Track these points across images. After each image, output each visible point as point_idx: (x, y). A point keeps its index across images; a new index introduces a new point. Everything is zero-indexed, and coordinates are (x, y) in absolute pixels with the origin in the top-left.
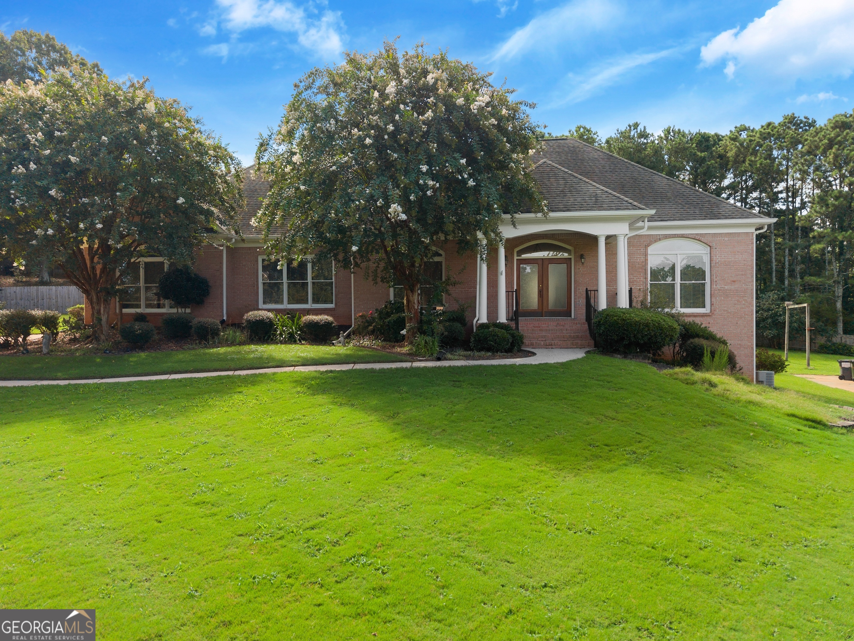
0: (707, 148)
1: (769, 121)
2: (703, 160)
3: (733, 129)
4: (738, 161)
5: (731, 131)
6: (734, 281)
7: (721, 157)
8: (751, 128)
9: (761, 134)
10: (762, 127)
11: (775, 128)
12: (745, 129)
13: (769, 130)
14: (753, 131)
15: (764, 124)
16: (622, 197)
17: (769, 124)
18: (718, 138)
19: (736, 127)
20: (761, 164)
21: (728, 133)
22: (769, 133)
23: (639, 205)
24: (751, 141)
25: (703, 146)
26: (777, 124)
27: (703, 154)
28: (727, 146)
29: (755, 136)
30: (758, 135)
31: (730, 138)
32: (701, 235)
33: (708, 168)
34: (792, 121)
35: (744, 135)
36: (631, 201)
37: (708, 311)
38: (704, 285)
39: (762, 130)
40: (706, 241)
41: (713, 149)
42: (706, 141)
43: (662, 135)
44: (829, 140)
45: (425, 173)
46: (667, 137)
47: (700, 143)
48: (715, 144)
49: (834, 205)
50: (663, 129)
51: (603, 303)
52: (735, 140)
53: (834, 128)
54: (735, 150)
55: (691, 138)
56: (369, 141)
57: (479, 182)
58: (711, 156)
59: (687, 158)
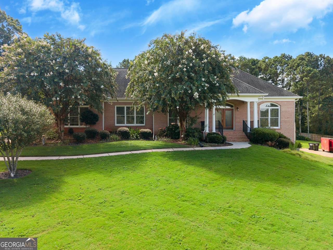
0: (254, 65)
1: (276, 56)
2: (254, 69)
3: (263, 58)
4: (266, 70)
6: (288, 118)
7: (259, 68)
8: (270, 58)
9: (274, 60)
10: (274, 58)
11: (279, 58)
12: (268, 58)
13: (277, 59)
14: (270, 59)
15: (274, 57)
16: (256, 88)
17: (276, 57)
18: (258, 61)
20: (274, 71)
21: (262, 59)
22: (276, 60)
23: (262, 92)
24: (270, 63)
25: (253, 63)
26: (279, 57)
27: (254, 67)
28: (261, 64)
29: (271, 61)
30: (273, 61)
31: (263, 61)
32: (278, 101)
33: (256, 72)
34: (284, 56)
35: (267, 60)
36: (259, 90)
37: (280, 128)
38: (278, 119)
39: (274, 59)
40: (279, 104)
41: (257, 65)
42: (254, 62)
43: (239, 59)
44: (298, 64)
45: (204, 81)
46: (241, 60)
47: (252, 63)
48: (257, 63)
49: (300, 87)
50: (239, 57)
51: (249, 125)
52: (264, 62)
53: (299, 60)
54: (264, 66)
55: (249, 60)
56: (185, 69)
57: (220, 84)
58: (256, 68)
59: (248, 68)
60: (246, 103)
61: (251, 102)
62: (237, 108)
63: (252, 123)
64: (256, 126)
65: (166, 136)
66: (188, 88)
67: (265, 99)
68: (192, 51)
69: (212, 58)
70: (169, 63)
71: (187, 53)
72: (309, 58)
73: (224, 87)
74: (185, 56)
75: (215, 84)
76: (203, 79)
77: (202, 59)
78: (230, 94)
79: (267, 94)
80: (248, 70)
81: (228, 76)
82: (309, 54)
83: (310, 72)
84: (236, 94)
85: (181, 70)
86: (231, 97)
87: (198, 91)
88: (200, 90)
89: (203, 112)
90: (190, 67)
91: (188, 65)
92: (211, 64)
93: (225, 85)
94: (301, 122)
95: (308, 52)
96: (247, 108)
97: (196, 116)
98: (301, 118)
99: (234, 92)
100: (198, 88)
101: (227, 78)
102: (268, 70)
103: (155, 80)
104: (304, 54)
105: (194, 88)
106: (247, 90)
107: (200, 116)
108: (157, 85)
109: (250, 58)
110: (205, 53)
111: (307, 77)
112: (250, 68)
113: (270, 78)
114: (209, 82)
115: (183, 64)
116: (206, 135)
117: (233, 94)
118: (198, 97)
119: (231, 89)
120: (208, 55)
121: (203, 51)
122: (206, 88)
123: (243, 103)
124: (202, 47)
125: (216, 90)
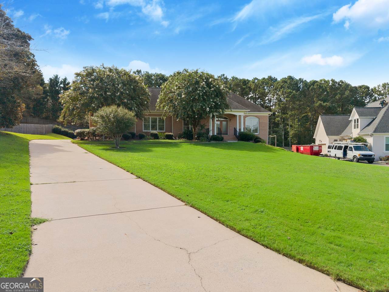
0: (245, 85)
1: (264, 77)
2: (244, 88)
3: (253, 79)
4: (255, 90)
5: (252, 80)
6: (264, 127)
7: (249, 88)
9: (262, 82)
11: (266, 80)
12: (257, 79)
13: (264, 81)
15: (262, 78)
18: (248, 81)
19: (254, 78)
20: (262, 92)
21: (251, 80)
24: (259, 83)
28: (251, 84)
30: (261, 82)
31: (252, 82)
32: (257, 116)
34: (270, 78)
35: (256, 81)
36: (245, 108)
37: (259, 134)
38: (257, 127)
39: (262, 80)
40: (258, 118)
41: (247, 85)
42: (245, 82)
43: (231, 79)
44: (281, 86)
45: (212, 101)
46: (233, 80)
47: (243, 83)
48: (248, 83)
49: (282, 106)
50: (232, 77)
51: (238, 130)
52: (254, 82)
53: (282, 82)
54: (254, 86)
55: (240, 80)
56: (201, 94)
57: (221, 103)
58: (247, 87)
59: (239, 87)
60: (236, 116)
61: (239, 116)
62: (230, 120)
63: (240, 129)
64: (242, 130)
65: (183, 138)
66: (203, 105)
67: (248, 114)
68: (205, 83)
69: (217, 88)
70: (191, 89)
71: (202, 84)
72: (290, 81)
73: (223, 105)
74: (201, 86)
75: (218, 103)
76: (211, 100)
77: (210, 88)
78: (226, 110)
79: (249, 110)
80: (239, 89)
81: (225, 98)
82: (290, 78)
83: (290, 94)
84: (230, 110)
85: (199, 94)
86: (227, 112)
87: (209, 107)
88: (210, 106)
89: (208, 122)
90: (204, 93)
91: (203, 91)
92: (215, 91)
93: (223, 104)
94: (285, 137)
95: (290, 75)
96: (237, 118)
97: (204, 124)
98: (284, 134)
99: (229, 109)
100: (208, 105)
101: (225, 100)
102: (257, 90)
103: (182, 100)
104: (287, 77)
105: (206, 105)
106: (237, 107)
107: (206, 124)
108: (184, 103)
109: (241, 78)
110: (212, 84)
111: (288, 98)
112: (242, 88)
113: (259, 98)
114: (215, 102)
115: (199, 90)
116: (210, 137)
117: (228, 110)
118: (208, 110)
119: (227, 107)
120: (214, 86)
121: (211, 83)
122: (213, 106)
123: (235, 116)
124: (210, 80)
125: (218, 107)
